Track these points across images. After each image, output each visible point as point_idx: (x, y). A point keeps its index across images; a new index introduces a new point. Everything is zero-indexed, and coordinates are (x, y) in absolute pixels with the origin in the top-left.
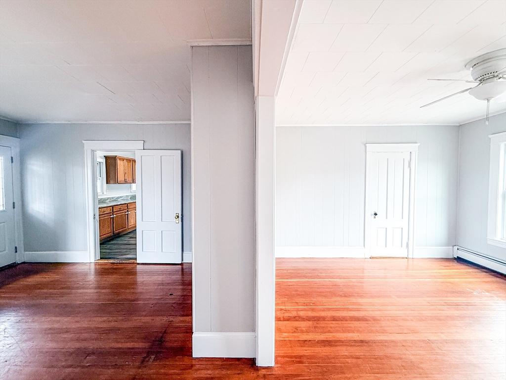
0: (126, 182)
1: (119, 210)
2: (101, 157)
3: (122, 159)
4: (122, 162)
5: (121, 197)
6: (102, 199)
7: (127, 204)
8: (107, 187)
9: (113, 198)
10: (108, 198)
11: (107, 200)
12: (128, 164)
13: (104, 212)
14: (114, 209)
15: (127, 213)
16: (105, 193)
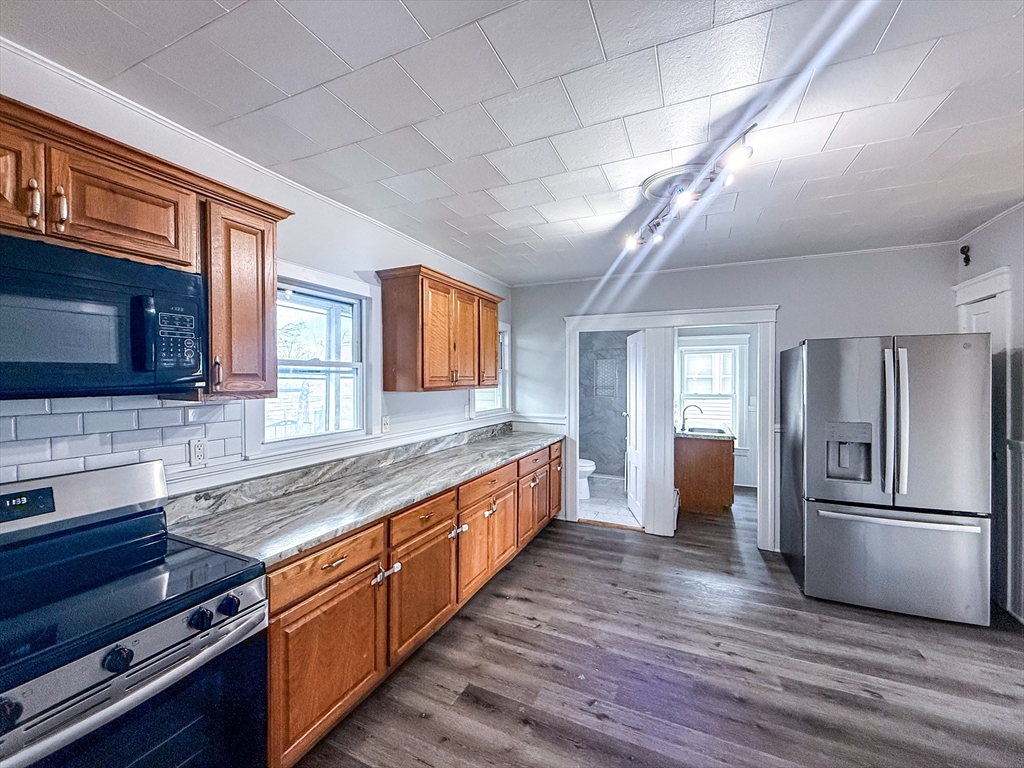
0: (453, 383)
1: (419, 528)
2: (363, 276)
3: (443, 285)
4: (441, 297)
5: (437, 441)
6: (360, 457)
7: (457, 488)
8: (387, 404)
9: (407, 447)
10: (389, 450)
11: (385, 458)
12: (464, 310)
13: (330, 568)
14: (394, 530)
15: (453, 534)
16: (376, 431)
